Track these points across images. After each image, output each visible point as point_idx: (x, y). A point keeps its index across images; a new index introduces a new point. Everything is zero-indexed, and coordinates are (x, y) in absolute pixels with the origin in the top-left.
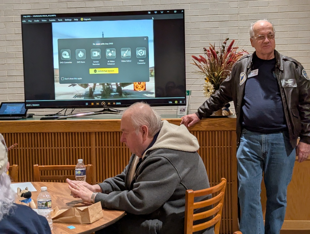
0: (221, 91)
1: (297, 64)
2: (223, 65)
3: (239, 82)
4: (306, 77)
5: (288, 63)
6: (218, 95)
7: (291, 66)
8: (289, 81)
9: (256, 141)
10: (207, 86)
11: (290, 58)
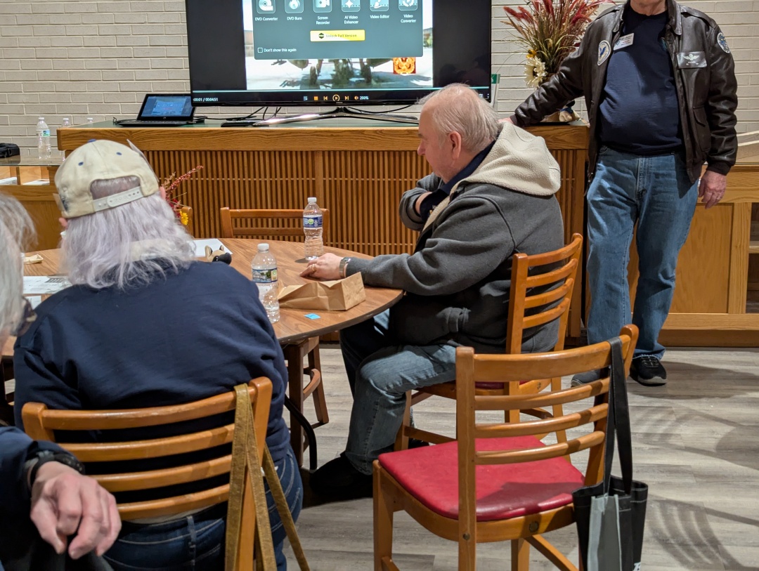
0: (560, 76)
1: (708, 22)
2: (564, 24)
3: (597, 60)
4: (725, 49)
5: (691, 20)
6: (555, 83)
7: (696, 25)
8: (691, 55)
9: (627, 170)
10: (532, 65)
11: (696, 11)
